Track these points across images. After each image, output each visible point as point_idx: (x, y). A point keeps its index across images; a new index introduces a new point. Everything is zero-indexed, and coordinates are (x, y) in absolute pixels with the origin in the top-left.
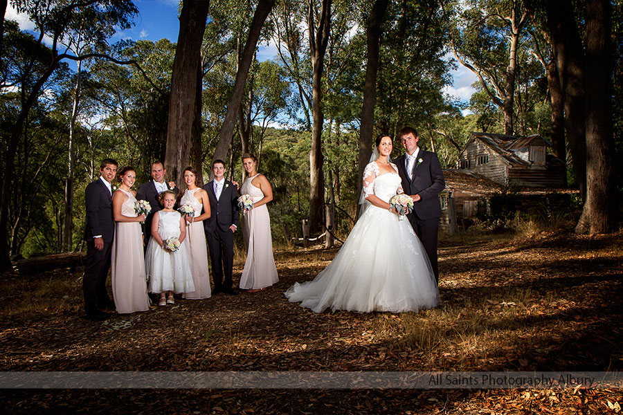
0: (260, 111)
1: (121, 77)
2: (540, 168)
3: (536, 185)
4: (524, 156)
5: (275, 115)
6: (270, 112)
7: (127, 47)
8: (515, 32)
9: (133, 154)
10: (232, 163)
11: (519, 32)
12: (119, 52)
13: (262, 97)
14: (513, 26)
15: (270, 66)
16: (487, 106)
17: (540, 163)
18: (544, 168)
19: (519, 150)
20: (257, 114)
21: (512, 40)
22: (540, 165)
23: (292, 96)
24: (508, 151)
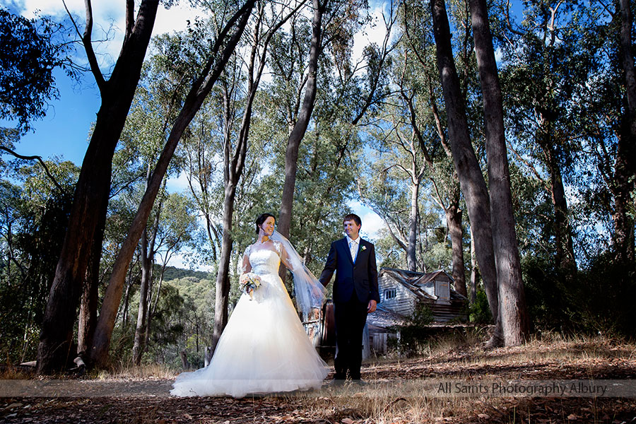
0: (163, 244)
1: (13, 196)
2: (445, 303)
3: (442, 320)
4: (430, 291)
5: (178, 249)
6: (173, 244)
7: (25, 165)
8: (416, 183)
9: (13, 280)
10: (128, 297)
11: (419, 182)
12: (16, 170)
13: (166, 228)
14: (414, 176)
15: (178, 198)
16: (390, 251)
17: (446, 299)
18: (449, 304)
19: (425, 285)
20: (160, 246)
21: (414, 189)
22: (445, 300)
23: (198, 230)
24: (415, 285)
